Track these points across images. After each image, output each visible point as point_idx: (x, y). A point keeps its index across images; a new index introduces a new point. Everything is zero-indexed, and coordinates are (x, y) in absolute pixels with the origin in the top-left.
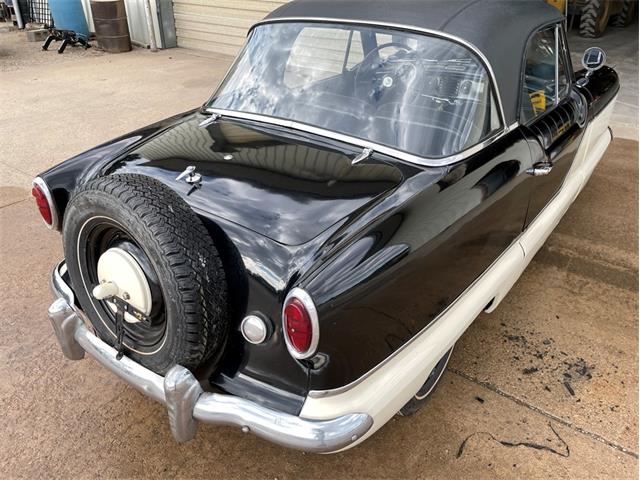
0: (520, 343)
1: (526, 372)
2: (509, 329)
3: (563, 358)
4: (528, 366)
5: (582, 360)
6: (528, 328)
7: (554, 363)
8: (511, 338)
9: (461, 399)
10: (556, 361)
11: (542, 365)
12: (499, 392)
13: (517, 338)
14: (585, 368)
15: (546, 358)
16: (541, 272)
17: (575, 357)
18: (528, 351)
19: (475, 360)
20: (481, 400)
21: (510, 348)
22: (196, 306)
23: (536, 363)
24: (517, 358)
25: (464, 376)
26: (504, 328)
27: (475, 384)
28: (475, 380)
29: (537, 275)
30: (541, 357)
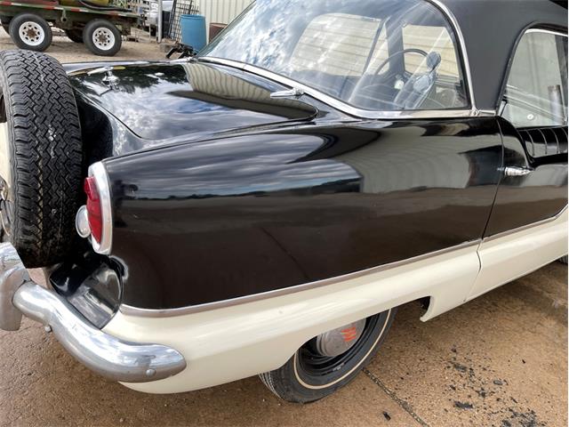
0: (466, 375)
1: (458, 405)
2: (458, 357)
3: (511, 404)
4: (463, 400)
5: (533, 412)
6: (482, 362)
7: (496, 407)
8: (456, 366)
9: (366, 408)
10: (500, 405)
11: (481, 404)
12: (415, 415)
13: (464, 369)
14: (532, 422)
15: (488, 398)
16: (525, 314)
17: (525, 407)
18: (471, 384)
19: (402, 375)
20: (387, 416)
21: (451, 376)
22: (29, 178)
23: (475, 399)
24: (454, 389)
25: (382, 387)
26: (455, 355)
27: (390, 399)
28: (393, 395)
29: (519, 315)
30: (484, 395)
